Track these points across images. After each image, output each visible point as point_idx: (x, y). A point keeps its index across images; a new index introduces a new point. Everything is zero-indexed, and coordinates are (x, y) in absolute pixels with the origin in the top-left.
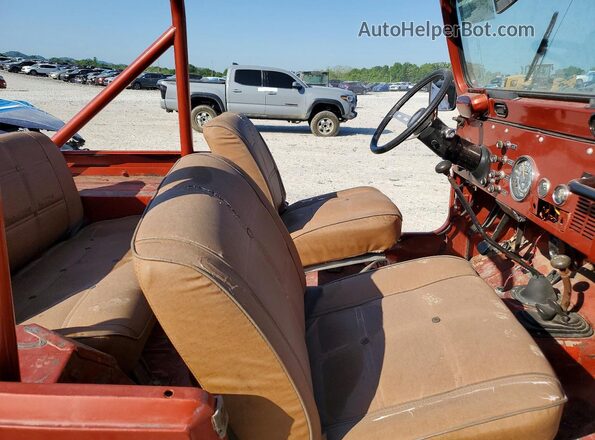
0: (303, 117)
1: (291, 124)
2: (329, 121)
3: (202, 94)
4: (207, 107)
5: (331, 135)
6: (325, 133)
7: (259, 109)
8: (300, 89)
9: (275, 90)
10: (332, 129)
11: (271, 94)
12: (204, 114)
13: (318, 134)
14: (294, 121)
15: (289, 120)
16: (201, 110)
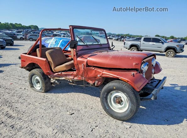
0: (163, 51)
2: (171, 53)
5: (172, 57)
6: (170, 56)
8: (163, 43)
10: (172, 55)
11: (153, 44)
12: (134, 49)
13: (167, 56)
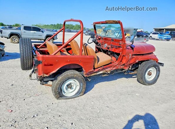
0: (44, 39)
1: (40, 41)
3: (14, 32)
4: (16, 36)
7: (31, 37)
8: (42, 32)
9: (35, 32)
11: (34, 33)
12: (15, 38)
14: (40, 40)
15: (39, 40)
16: (14, 37)
